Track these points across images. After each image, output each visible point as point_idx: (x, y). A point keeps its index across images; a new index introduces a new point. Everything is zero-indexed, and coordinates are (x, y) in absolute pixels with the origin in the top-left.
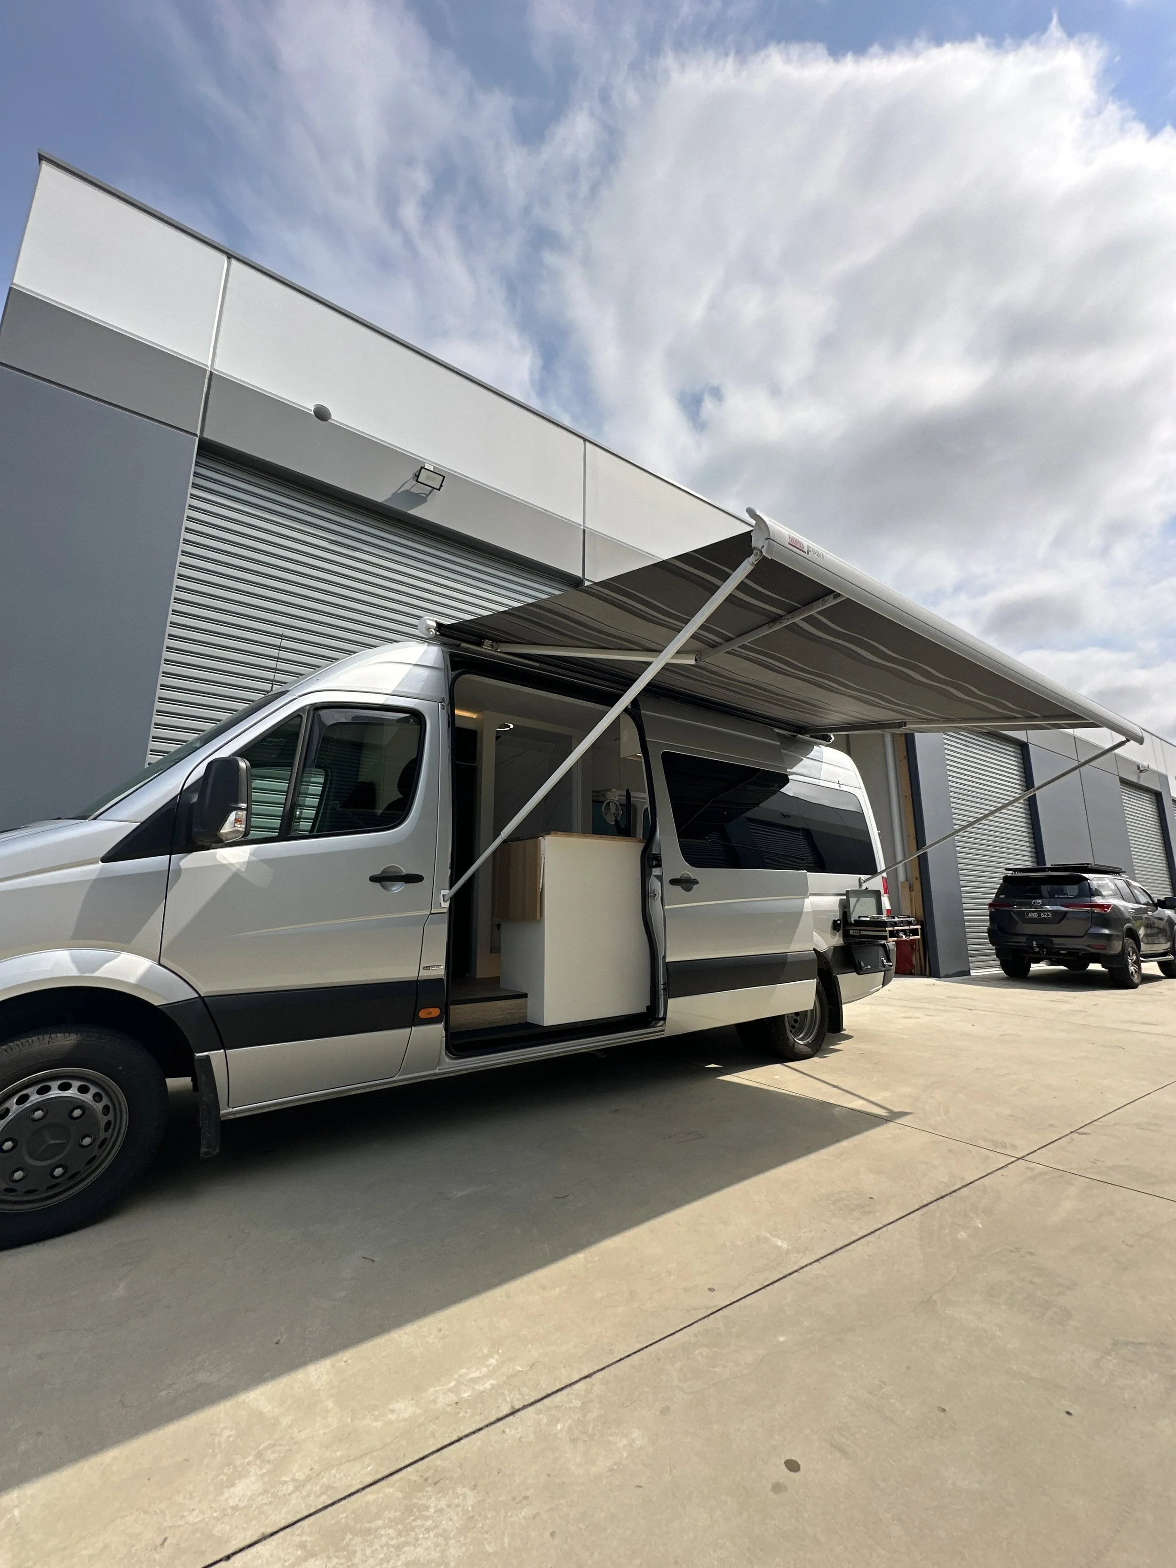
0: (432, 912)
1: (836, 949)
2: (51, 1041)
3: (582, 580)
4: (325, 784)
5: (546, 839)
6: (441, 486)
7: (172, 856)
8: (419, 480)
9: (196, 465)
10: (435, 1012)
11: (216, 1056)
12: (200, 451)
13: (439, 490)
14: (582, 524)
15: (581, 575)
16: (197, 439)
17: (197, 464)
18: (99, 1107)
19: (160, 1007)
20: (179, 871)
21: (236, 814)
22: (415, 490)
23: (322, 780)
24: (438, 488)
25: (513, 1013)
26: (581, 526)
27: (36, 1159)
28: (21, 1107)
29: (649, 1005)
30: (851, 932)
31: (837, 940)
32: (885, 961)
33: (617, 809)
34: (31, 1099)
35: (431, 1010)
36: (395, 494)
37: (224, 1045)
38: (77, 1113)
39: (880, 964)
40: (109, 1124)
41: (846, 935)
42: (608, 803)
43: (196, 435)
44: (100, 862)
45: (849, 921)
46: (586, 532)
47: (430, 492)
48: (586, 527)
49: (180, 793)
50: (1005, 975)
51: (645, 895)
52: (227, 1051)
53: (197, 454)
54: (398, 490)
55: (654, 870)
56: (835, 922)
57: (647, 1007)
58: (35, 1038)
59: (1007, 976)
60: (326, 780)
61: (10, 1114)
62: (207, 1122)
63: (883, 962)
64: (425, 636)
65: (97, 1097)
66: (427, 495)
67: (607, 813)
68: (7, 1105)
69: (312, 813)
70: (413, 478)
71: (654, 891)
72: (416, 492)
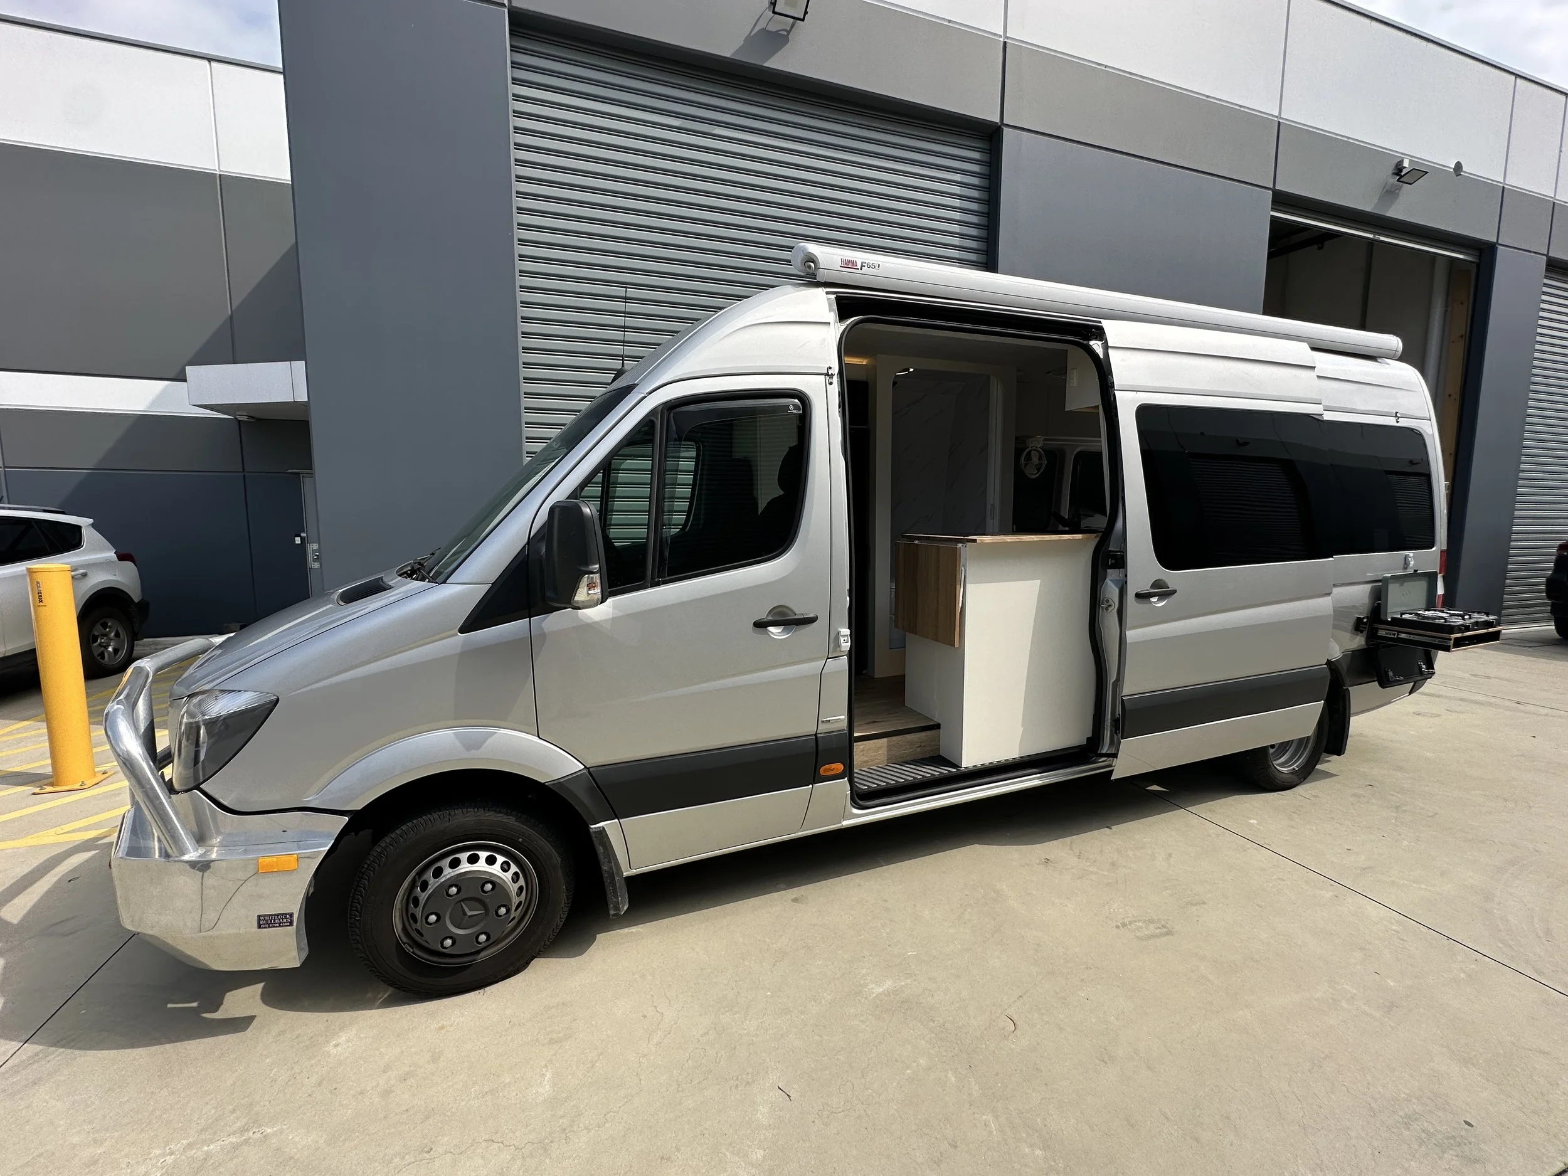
0: (829, 657)
1: (1355, 654)
2: (451, 819)
3: (1000, 127)
4: (697, 458)
5: (967, 546)
6: (806, 12)
7: (532, 619)
8: (776, 10)
9: (511, 50)
10: (839, 767)
11: (609, 826)
12: (514, 29)
13: (803, 20)
14: (1002, 33)
15: (997, 120)
16: (506, 11)
17: (514, 49)
18: (507, 876)
19: (546, 784)
20: (543, 636)
21: (588, 577)
22: (772, 28)
23: (694, 454)
24: (802, 17)
25: (924, 746)
26: (1001, 36)
27: (458, 927)
28: (438, 881)
29: (1090, 735)
30: (1382, 633)
31: (1358, 642)
32: (1424, 666)
33: (1040, 458)
34: (445, 873)
35: (833, 766)
36: (749, 39)
37: (616, 814)
38: (489, 887)
39: (1417, 670)
40: (521, 888)
41: (1372, 636)
42: (1030, 451)
43: (504, 5)
44: (459, 634)
45: (1382, 617)
46: (1008, 46)
47: (793, 26)
48: (1007, 38)
49: (528, 543)
50: (1557, 636)
51: (1096, 603)
52: (620, 820)
53: (510, 34)
54: (751, 32)
55: (1109, 571)
56: (1359, 620)
57: (1087, 738)
58: (436, 816)
59: (1560, 637)
60: (698, 455)
61: (429, 887)
62: (611, 888)
63: (1420, 668)
64: (802, 274)
65: (505, 867)
66: (789, 32)
67: (1027, 464)
68: (425, 877)
69: (685, 505)
70: (769, 7)
71: (1107, 601)
72: (774, 30)
